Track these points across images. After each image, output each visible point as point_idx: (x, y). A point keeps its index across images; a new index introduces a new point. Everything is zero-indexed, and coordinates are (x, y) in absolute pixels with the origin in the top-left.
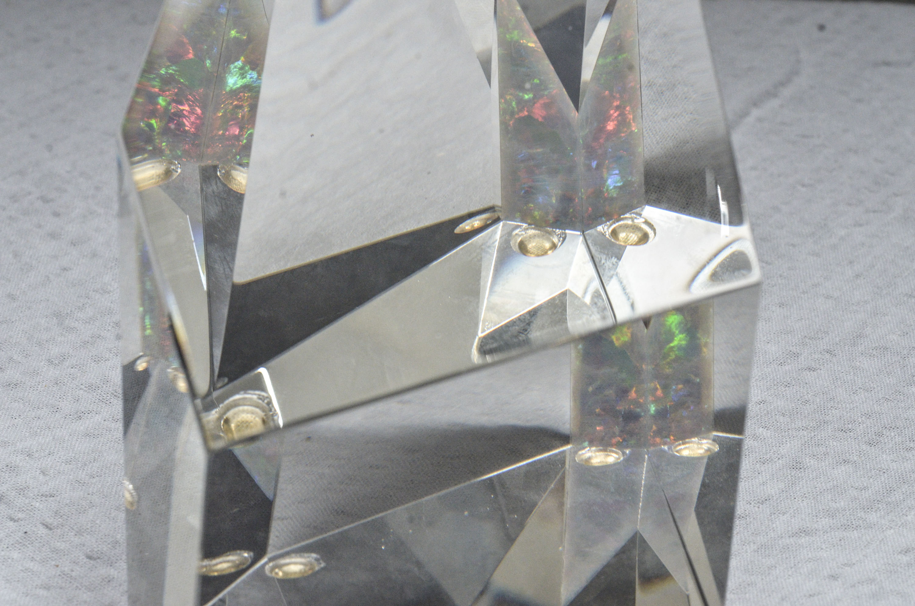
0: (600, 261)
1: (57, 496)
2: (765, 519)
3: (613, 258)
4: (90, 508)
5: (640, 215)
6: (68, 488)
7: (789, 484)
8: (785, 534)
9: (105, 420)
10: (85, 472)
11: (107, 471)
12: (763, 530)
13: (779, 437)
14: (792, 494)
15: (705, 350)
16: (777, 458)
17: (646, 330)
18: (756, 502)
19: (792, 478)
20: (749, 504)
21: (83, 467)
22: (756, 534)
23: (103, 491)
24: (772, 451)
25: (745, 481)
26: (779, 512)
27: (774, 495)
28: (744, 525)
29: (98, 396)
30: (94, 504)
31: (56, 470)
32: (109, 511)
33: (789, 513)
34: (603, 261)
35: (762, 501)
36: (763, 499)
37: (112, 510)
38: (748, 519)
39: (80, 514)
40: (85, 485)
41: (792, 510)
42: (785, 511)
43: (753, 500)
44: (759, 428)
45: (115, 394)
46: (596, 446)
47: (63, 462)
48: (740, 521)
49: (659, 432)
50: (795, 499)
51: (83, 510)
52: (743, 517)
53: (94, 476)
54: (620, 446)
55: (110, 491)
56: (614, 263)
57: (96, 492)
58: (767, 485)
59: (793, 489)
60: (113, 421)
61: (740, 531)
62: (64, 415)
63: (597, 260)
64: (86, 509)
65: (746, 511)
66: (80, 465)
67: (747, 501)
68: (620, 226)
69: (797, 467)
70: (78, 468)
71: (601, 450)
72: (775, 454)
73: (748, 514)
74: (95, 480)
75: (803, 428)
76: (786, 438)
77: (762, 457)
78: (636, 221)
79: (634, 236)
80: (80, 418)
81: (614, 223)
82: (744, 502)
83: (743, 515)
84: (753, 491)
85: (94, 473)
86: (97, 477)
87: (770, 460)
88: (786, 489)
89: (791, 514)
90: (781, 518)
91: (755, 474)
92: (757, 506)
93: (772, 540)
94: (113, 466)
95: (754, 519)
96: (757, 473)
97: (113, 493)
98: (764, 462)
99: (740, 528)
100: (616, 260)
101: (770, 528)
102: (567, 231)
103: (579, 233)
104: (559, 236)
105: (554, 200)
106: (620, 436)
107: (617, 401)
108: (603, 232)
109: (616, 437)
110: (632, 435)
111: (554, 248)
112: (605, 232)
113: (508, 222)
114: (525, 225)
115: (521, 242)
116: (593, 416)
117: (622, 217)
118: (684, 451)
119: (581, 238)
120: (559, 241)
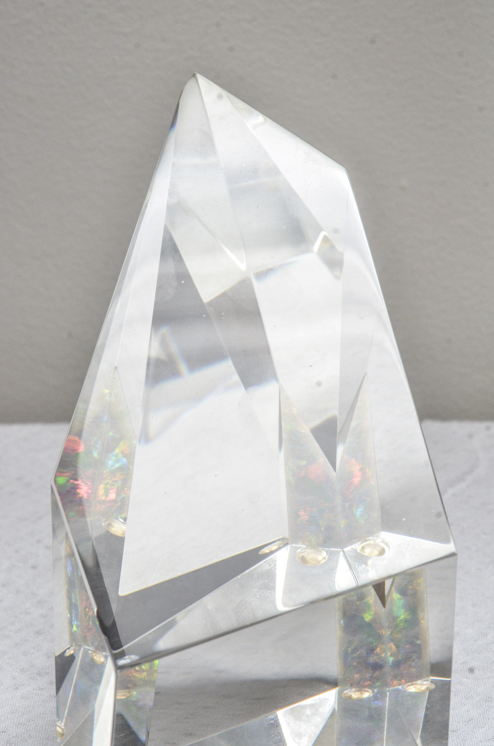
0: (355, 567)
1: (7, 732)
2: (470, 731)
3: (363, 564)
4: (29, 739)
5: (379, 537)
6: (14, 727)
7: (484, 710)
8: (484, 740)
9: (34, 690)
10: (24, 718)
11: (39, 718)
12: (469, 738)
13: (476, 683)
14: (486, 716)
15: (422, 622)
16: (476, 696)
17: (384, 609)
18: (464, 722)
19: (486, 707)
20: (459, 723)
21: (22, 715)
22: (465, 740)
23: (37, 729)
24: (472, 692)
25: (456, 710)
26: (479, 727)
27: (475, 717)
28: (456, 735)
29: (28, 676)
30: (32, 736)
31: (5, 717)
32: (42, 740)
33: (485, 728)
34: (357, 567)
35: (468, 721)
36: (468, 720)
37: (44, 740)
38: (459, 732)
39: (23, 742)
40: (25, 725)
41: (487, 725)
42: (483, 726)
43: (461, 721)
44: (463, 679)
45: (40, 674)
46: (355, 688)
47: (9, 713)
48: (454, 733)
49: (395, 677)
50: (489, 719)
51: (25, 739)
52: (455, 731)
53: (30, 720)
54: (370, 687)
55: (42, 729)
56: (364, 568)
57: (33, 729)
58: (470, 712)
59: (487, 713)
60: (39, 690)
61: (454, 739)
62: (7, 687)
63: (352, 566)
64: (27, 739)
65: (457, 727)
66: (20, 714)
67: (458, 721)
68: (367, 545)
69: (489, 700)
70: (19, 716)
71: (357, 691)
72: (474, 693)
73: (458, 728)
74: (30, 723)
75: (492, 677)
76: (481, 684)
77: (466, 695)
78: (376, 541)
79: (375, 550)
80: (17, 688)
81: (362, 543)
82: (456, 722)
83: (455, 730)
84: (461, 715)
85: (30, 719)
86: (32, 721)
87: (471, 697)
88: (483, 713)
89: (487, 728)
90: (480, 731)
91: (462, 705)
92: (464, 724)
93: (475, 744)
94: (41, 715)
95: (463, 732)
96: (463, 705)
97: (44, 730)
98: (468, 699)
99: (454, 737)
100: (365, 566)
101: (474, 737)
102: (332, 549)
103: (340, 550)
104: (327, 552)
105: (323, 529)
106: (370, 680)
107: (368, 657)
108: (355, 549)
109: (368, 681)
110: (378, 679)
111: (324, 560)
112: (356, 549)
113: (294, 545)
114: (304, 546)
115: (303, 556)
116: (352, 668)
117: (367, 539)
118: (412, 689)
119: (342, 553)
120: (327, 555)
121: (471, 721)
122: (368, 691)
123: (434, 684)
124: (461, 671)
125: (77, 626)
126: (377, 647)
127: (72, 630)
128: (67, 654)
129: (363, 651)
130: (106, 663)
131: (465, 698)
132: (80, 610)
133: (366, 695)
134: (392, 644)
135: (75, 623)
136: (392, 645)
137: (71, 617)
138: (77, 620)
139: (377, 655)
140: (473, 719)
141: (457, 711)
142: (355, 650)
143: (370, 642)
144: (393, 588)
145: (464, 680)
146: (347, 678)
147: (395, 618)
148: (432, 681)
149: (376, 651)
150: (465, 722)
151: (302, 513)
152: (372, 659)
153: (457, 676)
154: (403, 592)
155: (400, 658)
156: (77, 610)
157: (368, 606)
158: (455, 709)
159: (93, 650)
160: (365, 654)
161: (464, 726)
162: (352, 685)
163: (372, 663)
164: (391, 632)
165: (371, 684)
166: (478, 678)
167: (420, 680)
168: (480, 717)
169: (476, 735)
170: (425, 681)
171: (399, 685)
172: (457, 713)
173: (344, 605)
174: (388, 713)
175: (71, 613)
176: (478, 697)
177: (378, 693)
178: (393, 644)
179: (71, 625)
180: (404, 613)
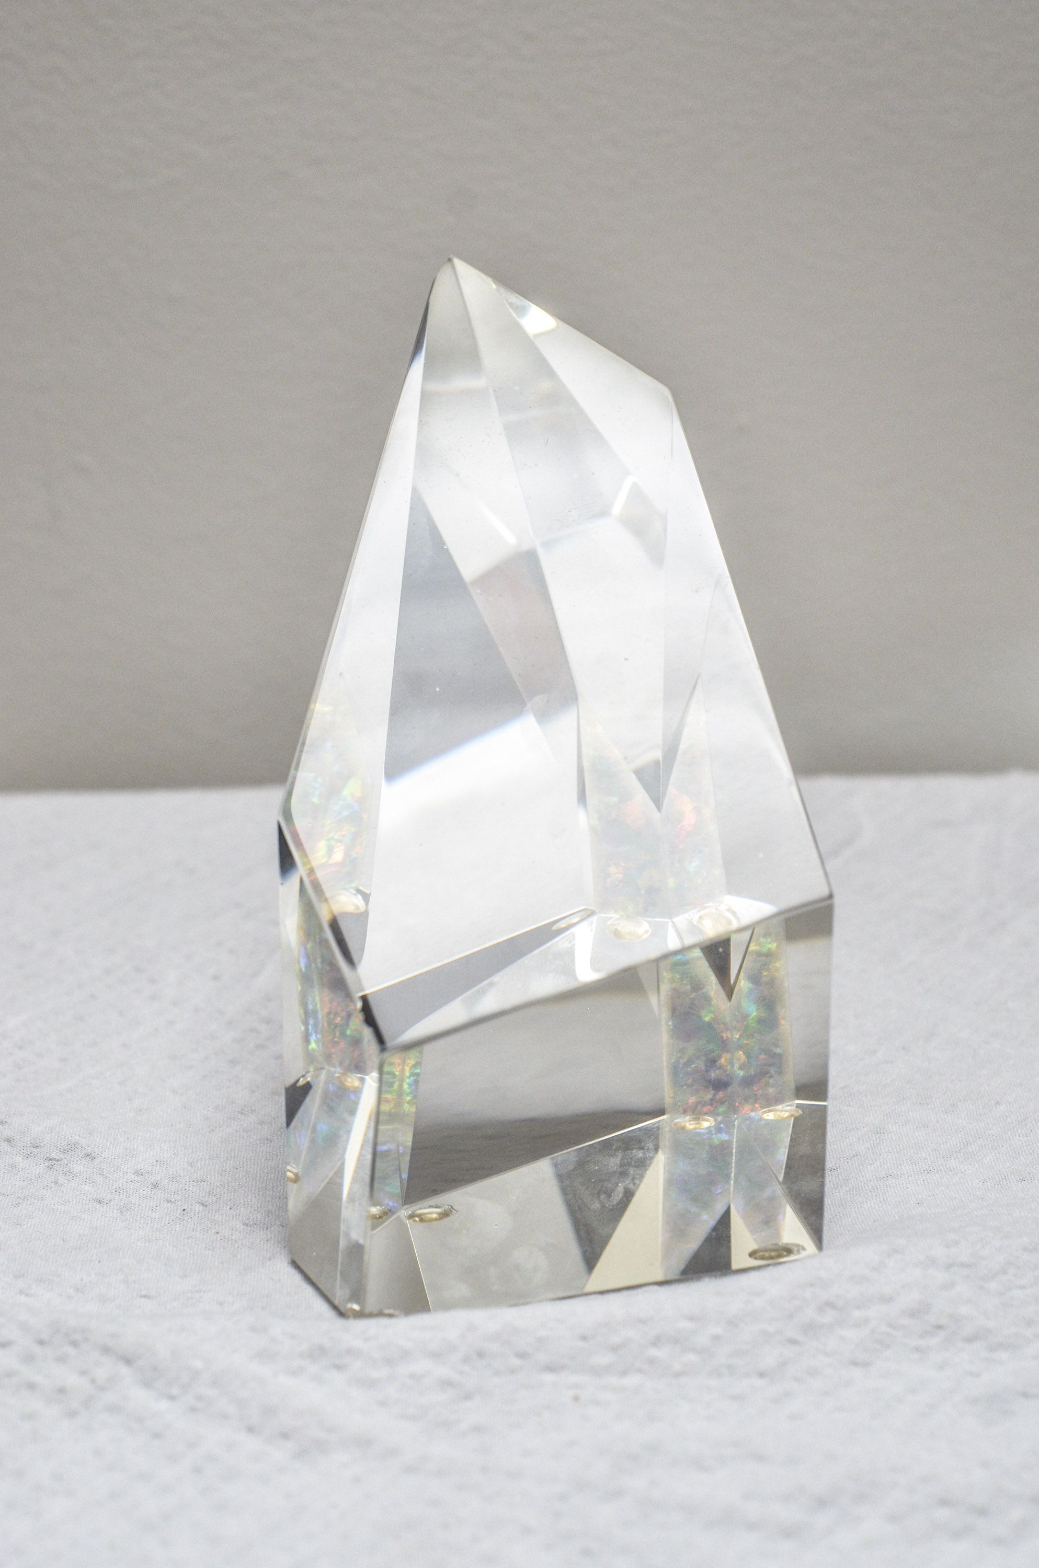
5: (722, 903)
17: (729, 1004)
38: (838, 1170)
43: (842, 1157)
46: (690, 1115)
49: (747, 1099)
54: (710, 1113)
67: (838, 1157)
68: (705, 914)
71: (693, 1119)
73: (837, 1166)
78: (719, 908)
81: (699, 911)
82: (835, 1159)
83: (834, 1168)
84: (842, 1151)
91: (843, 1139)
99: (831, 1176)
102: (656, 919)
103: (667, 920)
104: (649, 923)
105: (643, 892)
106: (711, 1105)
107: (707, 1071)
108: (689, 918)
109: (708, 1105)
110: (722, 1102)
111: (646, 934)
112: (691, 919)
113: (602, 915)
114: (618, 916)
115: (616, 930)
116: (685, 1087)
117: (706, 905)
118: (770, 1116)
119: (670, 924)
120: (650, 927)
121: (855, 1158)
122: (707, 1120)
123: (801, 1109)
124: (841, 1097)
125: (317, 1042)
126: (720, 1057)
127: (308, 1048)
128: (302, 1082)
129: (701, 1064)
130: (362, 1088)
131: (847, 1130)
132: (320, 1017)
133: (707, 1123)
134: (741, 1052)
135: (313, 1039)
136: (741, 1054)
137: (307, 1029)
138: (316, 1032)
139: (720, 1068)
140: (858, 1154)
141: (835, 1146)
142: (688, 1063)
143: (710, 1050)
144: (742, 974)
145: (846, 1108)
146: (678, 1101)
147: (745, 1017)
148: (798, 1106)
149: (719, 1062)
150: (847, 1159)
151: (613, 869)
152: (713, 1075)
153: (834, 1104)
154: (755, 979)
155: (752, 1073)
156: (316, 1018)
157: (707, 999)
158: (833, 1143)
159: (342, 1072)
160: (703, 1068)
161: (846, 1163)
162: (685, 1112)
163: (714, 1080)
164: (740, 1036)
165: (713, 1110)
166: (865, 1105)
167: (781, 1104)
168: (867, 1152)
169: (863, 1173)
170: (788, 1106)
171: (752, 1110)
172: (836, 1148)
173: (672, 998)
174: (736, 1153)
175: (306, 1023)
176: (865, 1129)
177: (721, 1122)
178: (743, 1052)
179: (307, 1040)
180: (758, 1009)
